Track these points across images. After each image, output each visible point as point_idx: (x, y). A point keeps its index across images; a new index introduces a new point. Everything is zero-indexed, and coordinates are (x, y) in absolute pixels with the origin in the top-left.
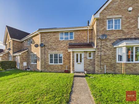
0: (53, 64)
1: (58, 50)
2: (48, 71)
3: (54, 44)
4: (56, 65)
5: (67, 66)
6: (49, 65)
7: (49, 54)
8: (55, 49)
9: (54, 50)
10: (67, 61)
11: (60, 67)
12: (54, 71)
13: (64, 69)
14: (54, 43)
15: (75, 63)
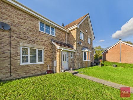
0: (29, 63)
1: (37, 44)
2: (18, 77)
3: (30, 33)
4: (34, 65)
5: (49, 66)
6: (20, 66)
7: (21, 48)
8: (33, 42)
9: (31, 42)
10: (48, 59)
11: (40, 68)
12: (31, 75)
13: (45, 70)
14: (31, 31)
15: (63, 62)
